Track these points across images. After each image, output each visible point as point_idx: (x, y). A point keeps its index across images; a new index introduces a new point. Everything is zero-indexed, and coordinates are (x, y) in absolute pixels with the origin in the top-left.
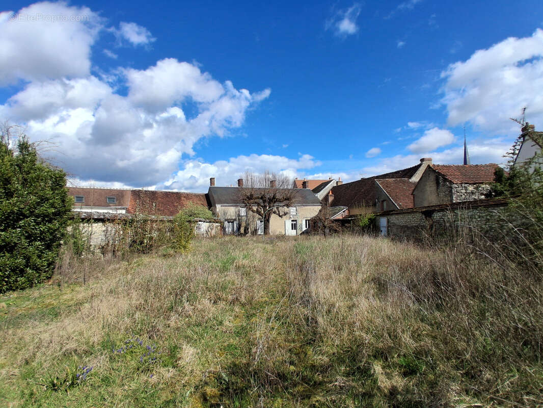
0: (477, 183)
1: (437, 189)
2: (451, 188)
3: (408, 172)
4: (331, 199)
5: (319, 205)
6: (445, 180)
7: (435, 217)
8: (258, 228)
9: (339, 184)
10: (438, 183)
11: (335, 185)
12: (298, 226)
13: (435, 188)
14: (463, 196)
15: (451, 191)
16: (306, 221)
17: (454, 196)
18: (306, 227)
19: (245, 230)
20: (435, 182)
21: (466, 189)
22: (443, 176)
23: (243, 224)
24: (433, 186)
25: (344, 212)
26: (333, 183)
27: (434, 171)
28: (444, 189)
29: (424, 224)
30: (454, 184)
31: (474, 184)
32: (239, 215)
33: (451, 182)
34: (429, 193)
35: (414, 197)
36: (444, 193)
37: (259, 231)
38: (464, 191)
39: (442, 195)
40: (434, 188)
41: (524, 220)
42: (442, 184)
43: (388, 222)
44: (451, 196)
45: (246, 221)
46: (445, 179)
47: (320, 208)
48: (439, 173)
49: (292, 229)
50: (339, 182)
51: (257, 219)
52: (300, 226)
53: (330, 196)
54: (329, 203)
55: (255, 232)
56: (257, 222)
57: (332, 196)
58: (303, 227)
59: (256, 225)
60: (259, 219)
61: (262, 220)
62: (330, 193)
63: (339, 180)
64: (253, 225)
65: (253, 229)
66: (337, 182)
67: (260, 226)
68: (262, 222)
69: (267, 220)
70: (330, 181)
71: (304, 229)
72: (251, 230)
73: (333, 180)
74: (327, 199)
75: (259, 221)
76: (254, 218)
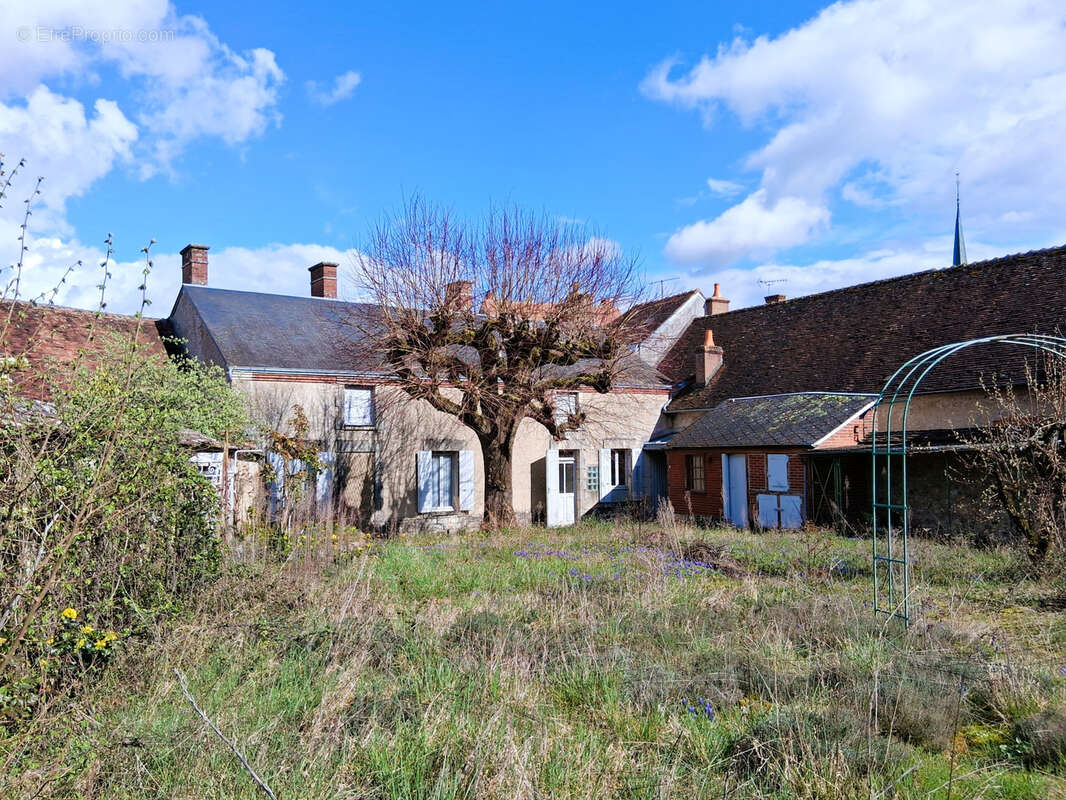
4: (712, 364)
5: (662, 391)
8: (422, 485)
9: (717, 310)
11: (701, 314)
12: (584, 475)
16: (613, 452)
18: (613, 483)
19: (365, 493)
23: (360, 466)
25: (862, 417)
26: (695, 304)
32: (340, 425)
37: (429, 496)
45: (373, 452)
47: (664, 400)
49: (561, 490)
50: (716, 301)
51: (418, 444)
52: (590, 475)
53: (710, 352)
54: (707, 381)
55: (408, 502)
56: (420, 458)
57: (716, 353)
58: (602, 479)
59: (413, 470)
60: (430, 442)
61: (441, 449)
62: (710, 343)
63: (714, 295)
64: (401, 470)
65: (402, 489)
66: (709, 302)
67: (432, 474)
68: (439, 457)
69: (501, 447)
70: (683, 298)
71: (607, 488)
72: (392, 493)
73: (692, 293)
74: (697, 364)
75: (430, 452)
76: (405, 440)
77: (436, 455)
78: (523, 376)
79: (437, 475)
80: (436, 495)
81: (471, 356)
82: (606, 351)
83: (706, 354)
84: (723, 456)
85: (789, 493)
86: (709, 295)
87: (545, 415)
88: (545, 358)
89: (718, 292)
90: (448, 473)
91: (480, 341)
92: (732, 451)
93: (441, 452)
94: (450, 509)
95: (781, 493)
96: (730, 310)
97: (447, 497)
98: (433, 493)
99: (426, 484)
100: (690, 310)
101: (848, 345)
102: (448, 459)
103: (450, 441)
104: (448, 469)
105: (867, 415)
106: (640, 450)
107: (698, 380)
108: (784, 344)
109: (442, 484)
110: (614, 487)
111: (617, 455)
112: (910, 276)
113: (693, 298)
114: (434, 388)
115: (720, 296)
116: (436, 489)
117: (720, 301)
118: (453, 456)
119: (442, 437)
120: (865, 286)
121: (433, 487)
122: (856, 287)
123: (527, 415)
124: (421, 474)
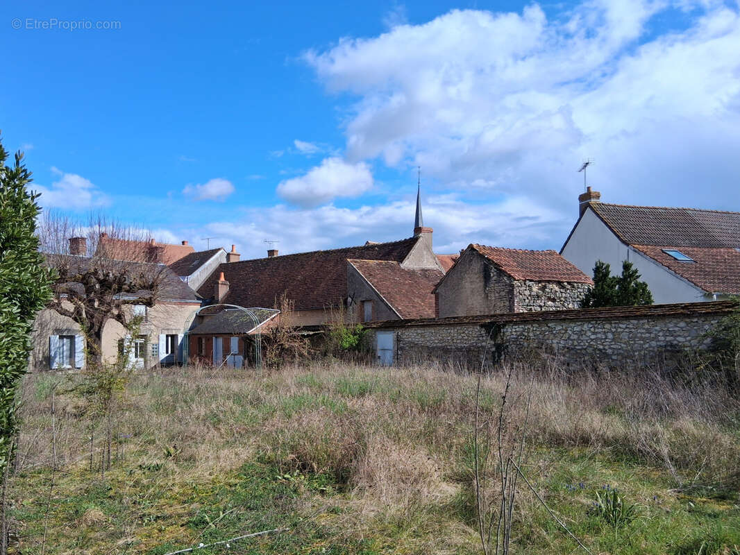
0: (543, 281)
1: (485, 286)
2: (512, 286)
3: (392, 250)
4: (223, 291)
5: (195, 304)
6: (501, 273)
7: (507, 334)
8: (52, 354)
9: (233, 260)
10: (487, 278)
11: (225, 261)
12: (150, 348)
13: (482, 284)
14: (527, 301)
15: (511, 292)
16: (167, 336)
17: (516, 300)
18: (167, 352)
20: (481, 275)
21: (531, 290)
22: (497, 266)
24: (478, 281)
25: (272, 320)
26: (220, 255)
27: (482, 256)
28: (497, 287)
29: (484, 344)
30: (515, 280)
31: (540, 282)
33: (510, 276)
34: (469, 292)
35: (437, 299)
36: (497, 295)
37: (57, 359)
38: (527, 293)
39: (492, 296)
40: (479, 284)
41: (669, 338)
42: (494, 278)
43: (398, 340)
44: (511, 300)
46: (501, 270)
47: (197, 309)
48: (489, 260)
49: (137, 356)
50: (233, 254)
51: (51, 332)
52: (153, 348)
53: (222, 284)
54: (220, 299)
55: (44, 363)
56: (52, 339)
57: (225, 284)
58: (161, 351)
59: (47, 346)
60: (57, 331)
61: (64, 334)
62: (222, 279)
63: (232, 251)
64: (40, 346)
65: (41, 356)
66: (229, 255)
67: (59, 348)
68: (63, 339)
69: (96, 333)
70: (213, 252)
71: (163, 355)
72: (35, 358)
73: (219, 249)
74: (215, 290)
75: (58, 336)
76: (42, 329)
77: (61, 337)
78: (108, 298)
79: (62, 349)
80: (61, 359)
81: (80, 288)
82: (151, 287)
83: (220, 285)
84: (214, 338)
85: (238, 354)
86: (229, 251)
87: (119, 318)
88: (120, 290)
89: (235, 249)
90: (69, 348)
91: (85, 280)
92: (218, 335)
93: (65, 336)
94: (69, 367)
95: (236, 354)
96: (240, 260)
97: (68, 360)
98: (60, 358)
99: (55, 354)
100: (217, 259)
101: (281, 285)
102: (69, 340)
103: (70, 330)
104: (69, 345)
105: (275, 319)
106: (183, 335)
107: (216, 299)
108: (257, 282)
109: (65, 354)
110: (167, 355)
111: (170, 338)
112: (311, 253)
113: (220, 252)
114: (59, 304)
115: (235, 252)
116: (61, 356)
117: (235, 255)
118: (72, 338)
119: (65, 328)
120: (294, 255)
121: (60, 355)
122: (291, 255)
123: (110, 318)
124: (52, 348)
